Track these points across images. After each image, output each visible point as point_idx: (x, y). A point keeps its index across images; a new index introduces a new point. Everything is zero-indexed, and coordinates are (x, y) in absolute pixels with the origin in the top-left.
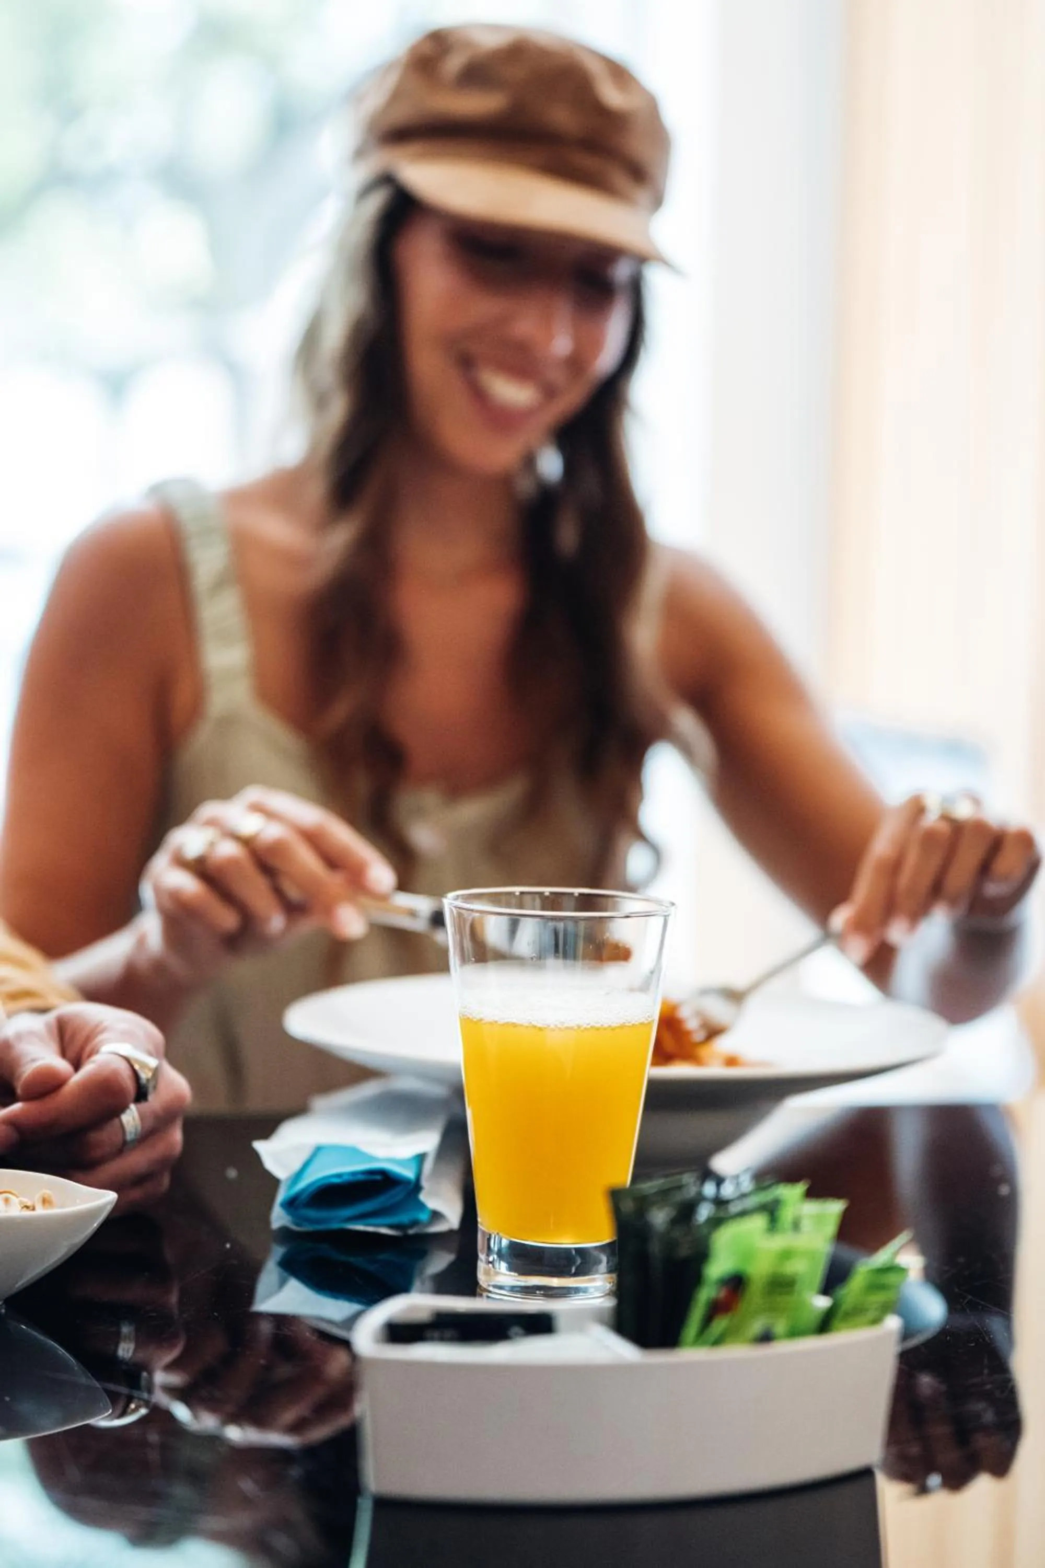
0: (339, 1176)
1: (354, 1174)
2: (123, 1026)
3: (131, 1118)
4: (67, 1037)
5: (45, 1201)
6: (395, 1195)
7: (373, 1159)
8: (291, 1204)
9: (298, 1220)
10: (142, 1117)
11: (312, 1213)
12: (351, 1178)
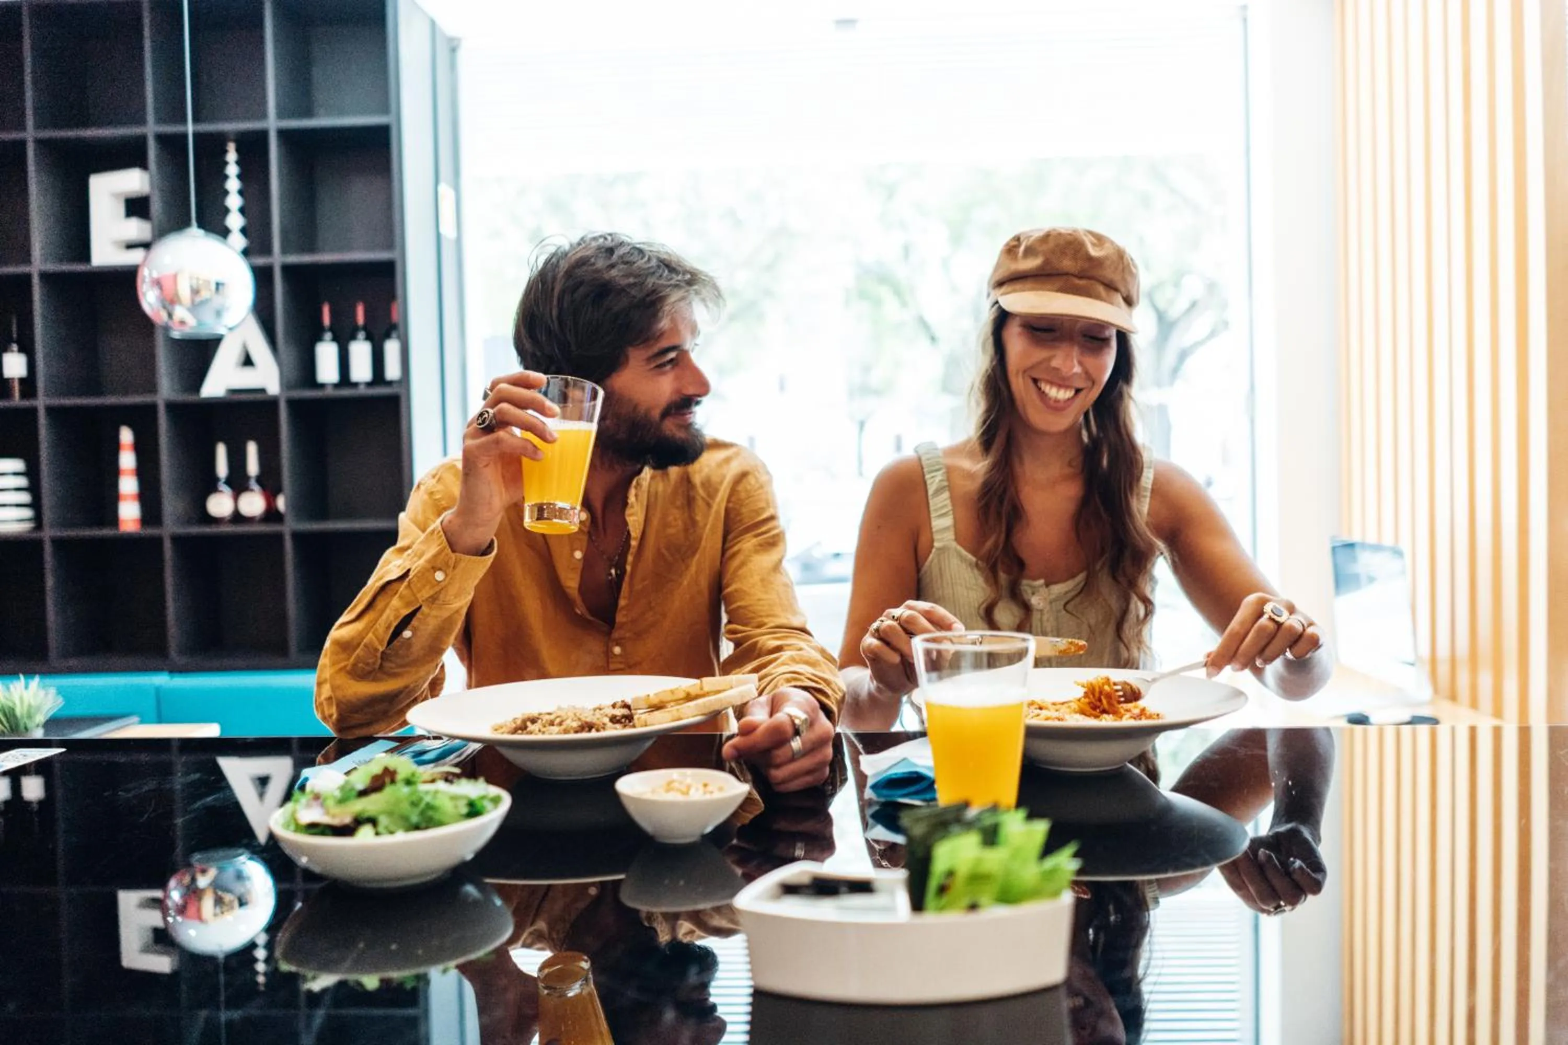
0: (896, 774)
1: (904, 773)
2: (797, 699)
3: (796, 744)
4: (775, 703)
5: (721, 789)
6: (924, 784)
7: (916, 765)
8: (874, 787)
9: (879, 795)
10: (803, 743)
11: (885, 792)
12: (902, 776)
